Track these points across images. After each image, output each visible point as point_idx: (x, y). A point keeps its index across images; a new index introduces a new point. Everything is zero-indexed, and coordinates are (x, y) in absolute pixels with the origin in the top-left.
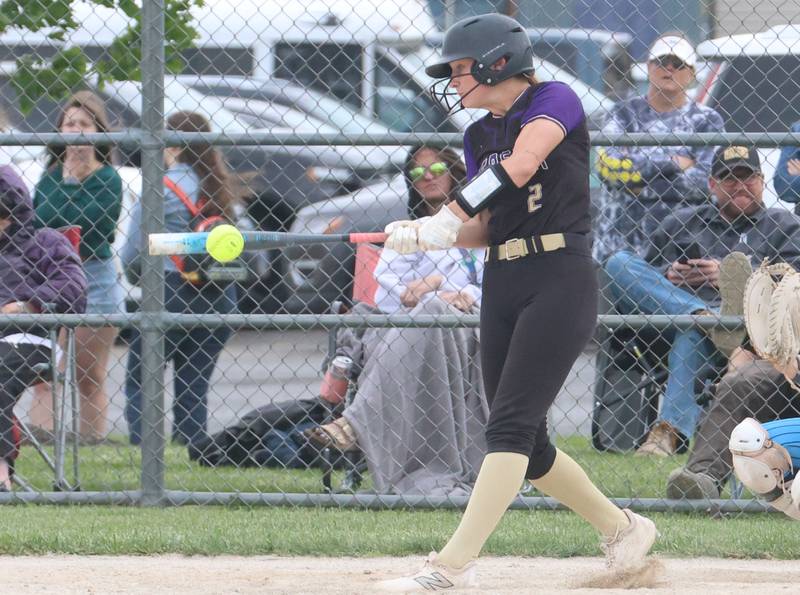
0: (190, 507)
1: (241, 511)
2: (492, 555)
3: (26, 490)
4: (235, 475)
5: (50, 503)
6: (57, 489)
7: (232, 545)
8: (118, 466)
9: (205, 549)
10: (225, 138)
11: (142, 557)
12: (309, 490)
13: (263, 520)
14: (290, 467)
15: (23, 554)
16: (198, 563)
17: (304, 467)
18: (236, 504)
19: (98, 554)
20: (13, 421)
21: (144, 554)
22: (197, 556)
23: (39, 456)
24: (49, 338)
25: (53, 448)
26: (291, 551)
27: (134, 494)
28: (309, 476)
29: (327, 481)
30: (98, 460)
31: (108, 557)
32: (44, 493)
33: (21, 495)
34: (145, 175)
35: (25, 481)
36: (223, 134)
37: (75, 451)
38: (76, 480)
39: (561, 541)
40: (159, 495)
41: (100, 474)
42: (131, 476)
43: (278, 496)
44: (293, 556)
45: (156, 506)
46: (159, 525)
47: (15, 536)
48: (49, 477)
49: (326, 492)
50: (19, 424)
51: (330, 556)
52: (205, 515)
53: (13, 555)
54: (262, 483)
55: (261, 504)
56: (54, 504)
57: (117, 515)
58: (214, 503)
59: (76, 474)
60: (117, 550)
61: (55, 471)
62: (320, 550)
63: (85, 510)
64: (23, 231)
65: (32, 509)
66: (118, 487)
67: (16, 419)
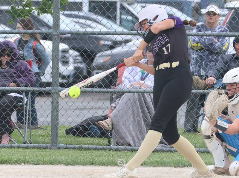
0: (67, 149)
1: (83, 151)
2: (162, 166)
3: (15, 144)
4: (81, 139)
5: (22, 148)
6: (24, 143)
7: (80, 162)
8: (43, 136)
9: (72, 163)
10: (79, 32)
11: (52, 165)
12: (104, 144)
13: (90, 154)
14: (97, 137)
15: (14, 164)
16: (70, 168)
17: (102, 137)
18: (81, 149)
19: (39, 164)
20: (11, 121)
21: (53, 164)
22: (69, 165)
23: (19, 133)
24: (22, 95)
25: (23, 130)
26: (99, 164)
27: (49, 145)
28: (104, 140)
29: (109, 142)
30: (37, 134)
31: (42, 165)
32: (21, 145)
33: (13, 145)
34: (53, 43)
35: (15, 141)
36: (78, 31)
37: (30, 131)
38: (30, 141)
39: (184, 162)
40: (57, 146)
41: (38, 139)
42: (48, 139)
43: (94, 146)
44: (99, 166)
45: (56, 149)
46: (57, 155)
47: (12, 158)
48: (22, 139)
49: (109, 145)
50: (13, 122)
51: (111, 166)
52: (72, 152)
53: (11, 164)
54: (89, 142)
55: (89, 149)
56: (24, 148)
57: (44, 152)
58: (74, 148)
59: (30, 138)
60: (44, 163)
61: (24, 137)
62: (108, 164)
63: (33, 150)
64: (15, 61)
65: (17, 150)
66: (44, 143)
67: (12, 121)
